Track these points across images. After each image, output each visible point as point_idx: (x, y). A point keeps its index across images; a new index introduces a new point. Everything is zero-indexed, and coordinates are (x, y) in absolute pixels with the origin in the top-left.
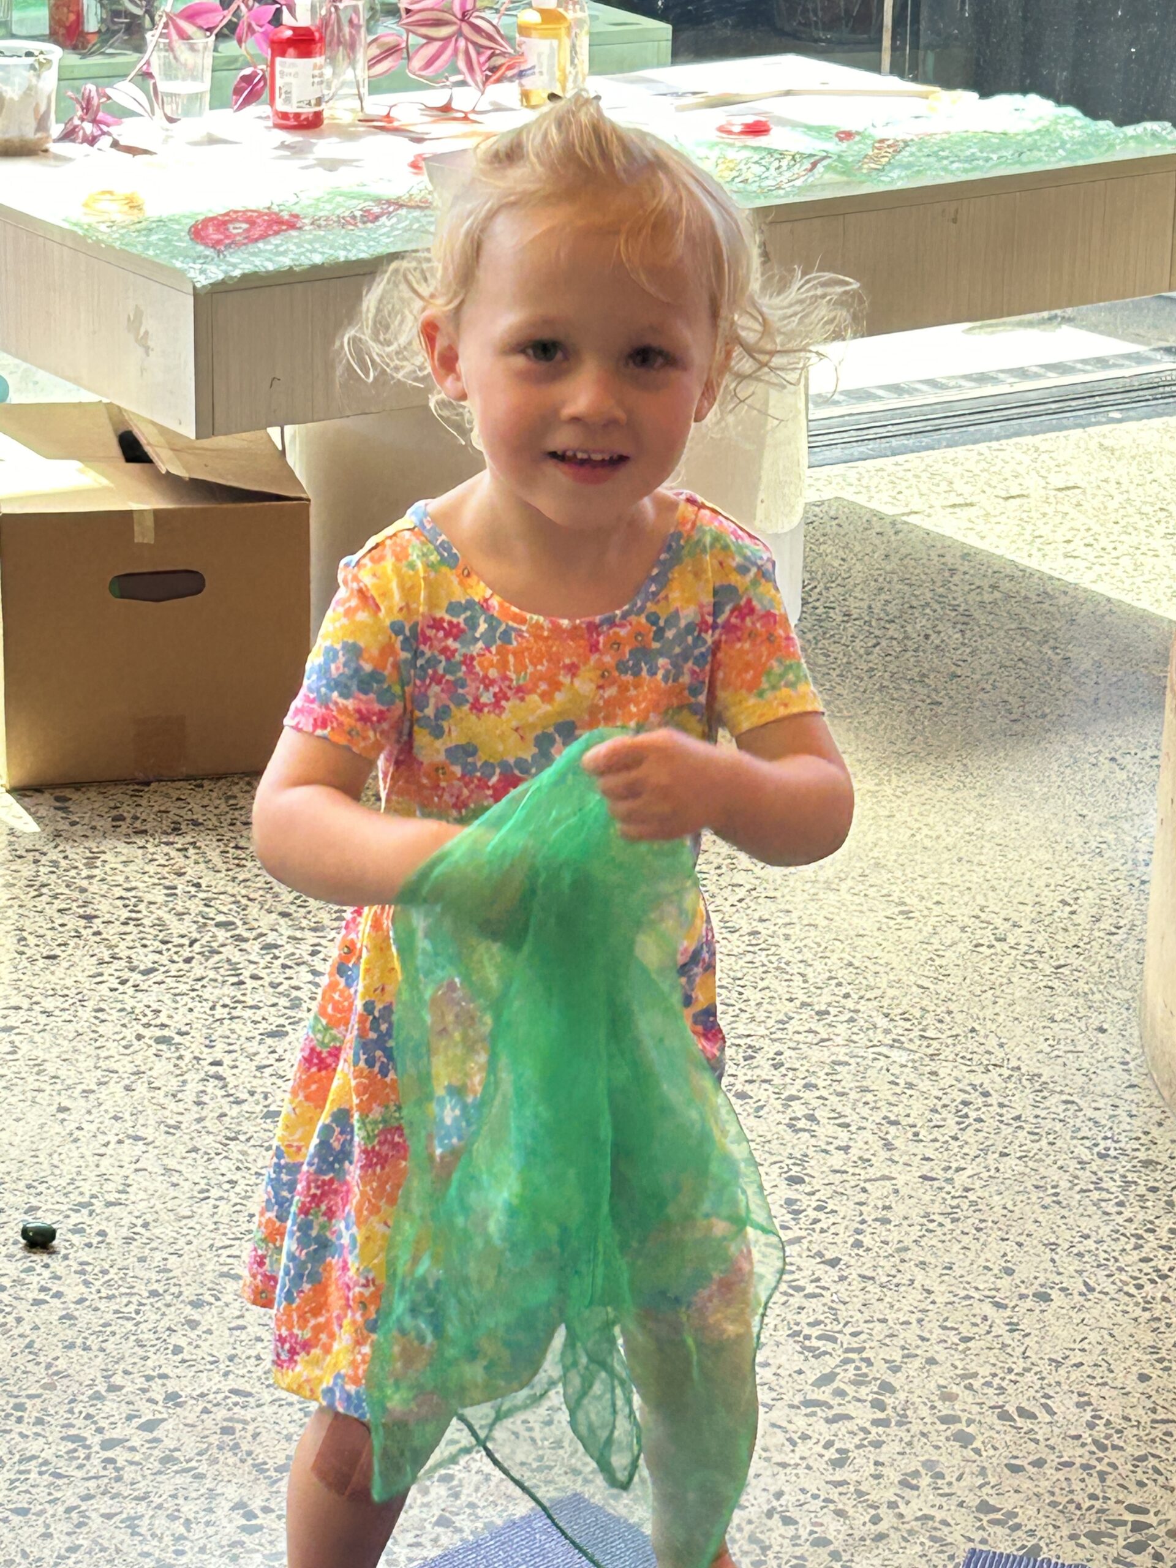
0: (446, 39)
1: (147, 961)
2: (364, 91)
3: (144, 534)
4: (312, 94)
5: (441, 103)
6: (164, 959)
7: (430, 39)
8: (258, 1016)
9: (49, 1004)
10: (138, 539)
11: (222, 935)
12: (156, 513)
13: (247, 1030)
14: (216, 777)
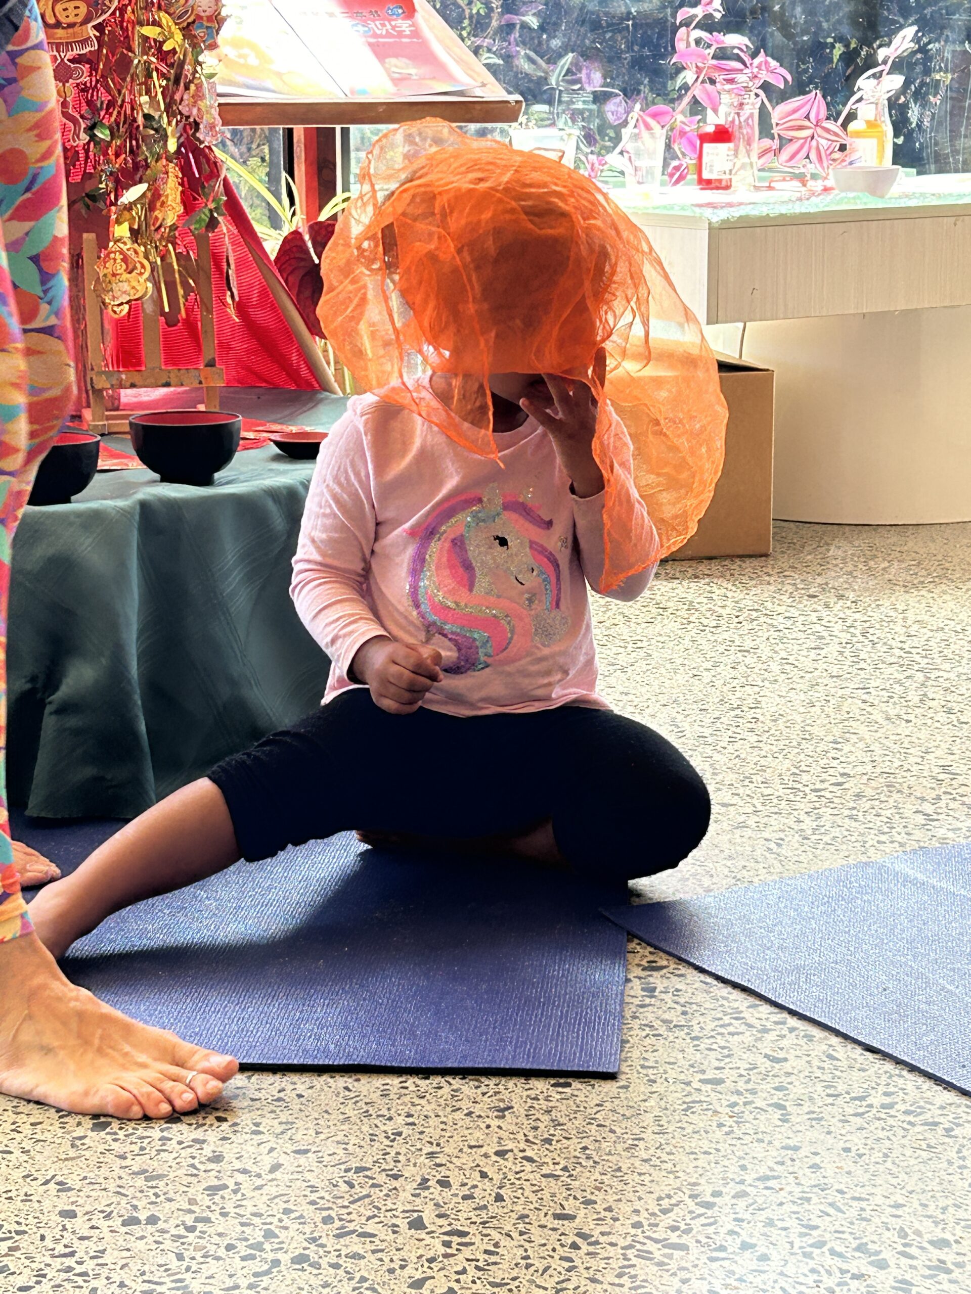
0: (806, 138)
1: (714, 623)
6: (723, 622)
8: (799, 642)
9: (659, 639)
11: (755, 614)
13: (796, 647)
14: (710, 558)
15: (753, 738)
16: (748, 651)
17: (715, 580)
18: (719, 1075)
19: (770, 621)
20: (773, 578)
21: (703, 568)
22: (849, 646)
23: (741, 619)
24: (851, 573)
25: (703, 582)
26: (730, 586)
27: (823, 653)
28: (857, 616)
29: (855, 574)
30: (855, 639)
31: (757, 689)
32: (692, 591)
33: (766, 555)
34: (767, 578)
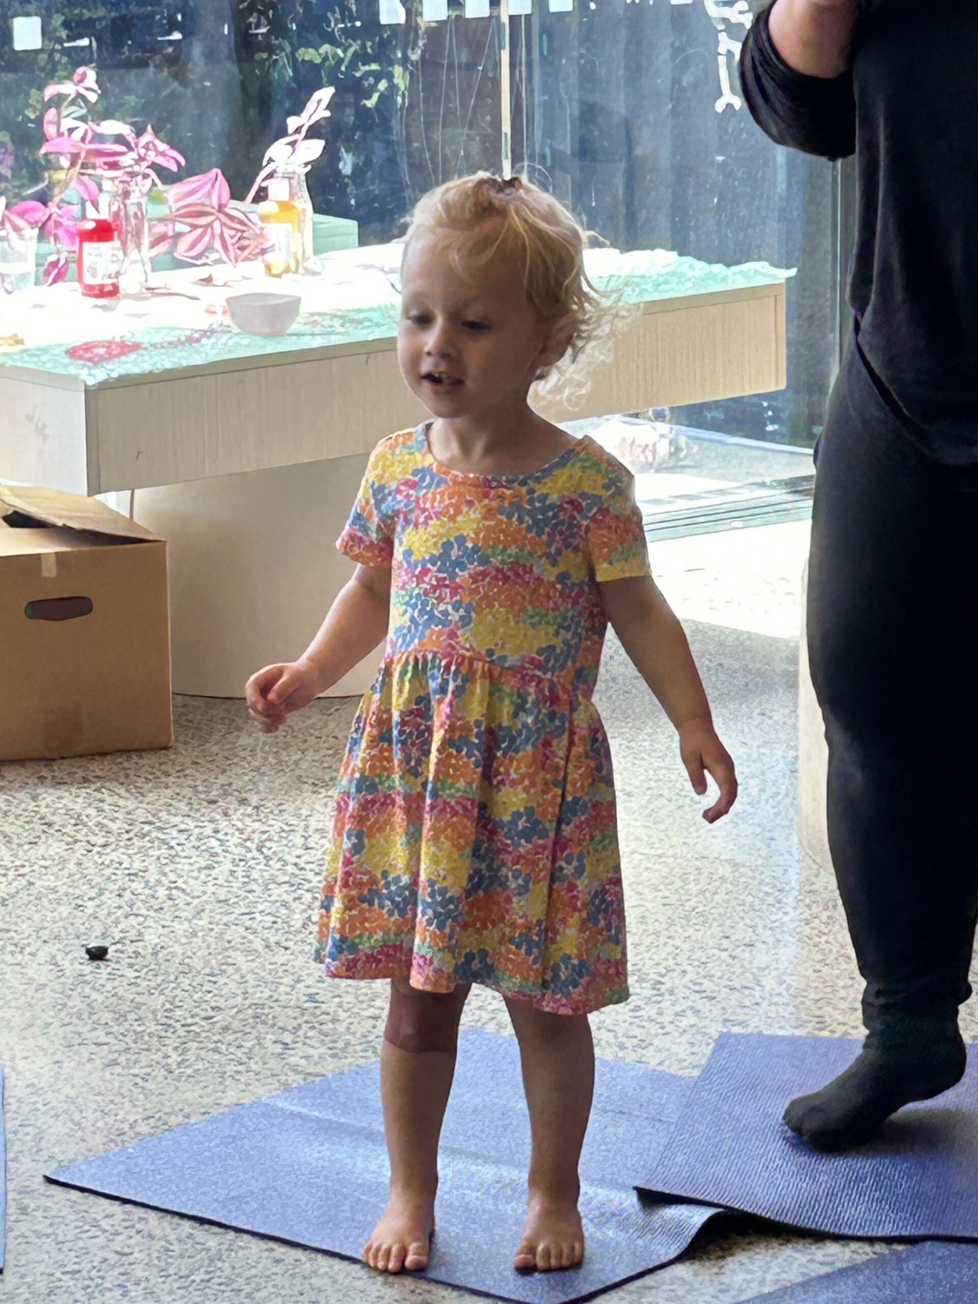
0: (206, 226)
1: (102, 841)
2: (148, 267)
3: (50, 570)
4: (113, 269)
5: (206, 276)
6: (112, 840)
7: (194, 227)
8: (191, 861)
9: (43, 863)
10: (45, 574)
11: (147, 828)
12: (56, 553)
13: (187, 867)
14: (104, 754)
15: (131, 974)
16: (135, 875)
17: (108, 784)
18: (76, 1267)
19: (162, 836)
20: (172, 779)
21: (96, 767)
22: (242, 863)
23: (131, 834)
24: (257, 769)
25: (93, 787)
26: (122, 791)
27: (213, 873)
28: (256, 825)
29: (263, 769)
30: (249, 855)
31: (141, 919)
32: (80, 800)
33: (166, 748)
34: (164, 779)
